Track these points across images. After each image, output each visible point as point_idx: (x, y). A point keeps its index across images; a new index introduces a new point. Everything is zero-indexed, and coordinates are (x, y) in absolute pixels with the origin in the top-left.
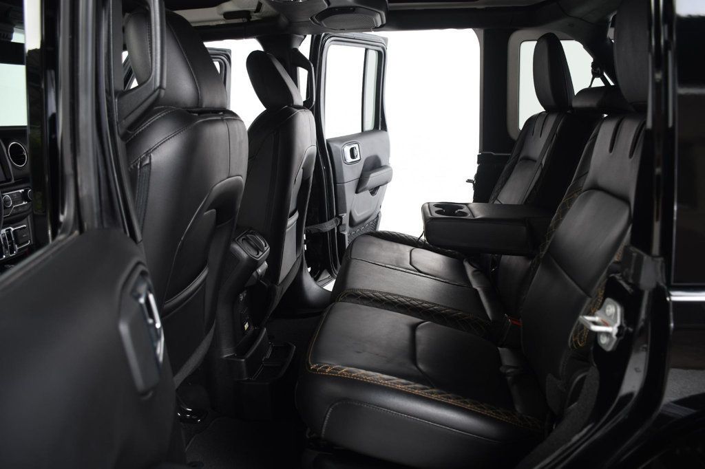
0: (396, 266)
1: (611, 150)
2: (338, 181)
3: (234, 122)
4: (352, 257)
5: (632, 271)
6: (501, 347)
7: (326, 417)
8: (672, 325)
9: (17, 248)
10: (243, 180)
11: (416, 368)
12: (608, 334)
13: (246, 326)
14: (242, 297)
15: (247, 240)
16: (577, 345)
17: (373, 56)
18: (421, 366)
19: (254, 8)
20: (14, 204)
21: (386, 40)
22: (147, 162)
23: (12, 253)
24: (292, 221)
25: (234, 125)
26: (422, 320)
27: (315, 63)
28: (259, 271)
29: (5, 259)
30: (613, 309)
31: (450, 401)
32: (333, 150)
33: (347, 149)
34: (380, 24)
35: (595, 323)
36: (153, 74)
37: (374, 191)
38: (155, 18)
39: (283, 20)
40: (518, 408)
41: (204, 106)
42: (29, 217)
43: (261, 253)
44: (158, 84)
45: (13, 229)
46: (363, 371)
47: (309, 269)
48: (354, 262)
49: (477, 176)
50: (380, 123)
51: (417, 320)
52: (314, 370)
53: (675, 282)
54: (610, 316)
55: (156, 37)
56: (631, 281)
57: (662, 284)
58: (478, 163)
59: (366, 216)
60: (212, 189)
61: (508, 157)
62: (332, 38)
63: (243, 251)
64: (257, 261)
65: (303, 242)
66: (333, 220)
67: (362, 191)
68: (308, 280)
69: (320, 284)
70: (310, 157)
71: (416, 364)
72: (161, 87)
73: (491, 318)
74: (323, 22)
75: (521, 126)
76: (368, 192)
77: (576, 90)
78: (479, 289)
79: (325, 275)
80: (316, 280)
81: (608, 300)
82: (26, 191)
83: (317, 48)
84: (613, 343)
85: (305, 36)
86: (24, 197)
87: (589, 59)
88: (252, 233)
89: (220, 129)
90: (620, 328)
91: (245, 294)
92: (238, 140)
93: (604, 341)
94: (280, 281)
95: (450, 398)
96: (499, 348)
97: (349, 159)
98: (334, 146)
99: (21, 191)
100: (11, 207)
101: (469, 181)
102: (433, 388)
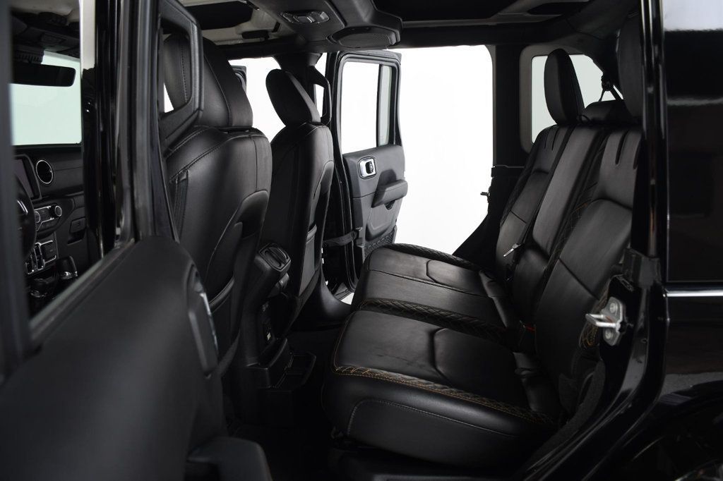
0: (414, 276)
1: (617, 162)
2: (355, 195)
3: (260, 139)
4: (371, 268)
5: (632, 272)
6: (516, 352)
7: (351, 415)
8: (668, 319)
9: (44, 262)
10: (267, 193)
11: (434, 370)
12: (612, 329)
13: (269, 336)
14: (264, 308)
15: (269, 252)
16: (587, 345)
17: (387, 71)
18: (440, 369)
19: (272, 28)
20: (42, 220)
21: (399, 55)
22: (185, 177)
23: (40, 267)
24: (311, 234)
25: (260, 142)
26: (439, 327)
27: (332, 79)
28: (282, 282)
29: (34, 273)
30: (616, 307)
31: (468, 399)
32: (349, 165)
33: (363, 164)
34: (394, 42)
35: (600, 320)
36: (193, 97)
37: (389, 205)
38: (194, 46)
39: (301, 39)
40: (533, 407)
41: (233, 125)
42: (55, 233)
43: (283, 265)
44: (197, 106)
45: (40, 244)
46: (385, 372)
47: (327, 283)
48: (372, 273)
49: (491, 189)
50: (395, 138)
51: (435, 327)
52: (339, 371)
53: (669, 280)
54: (614, 313)
55: (195, 63)
56: (631, 280)
57: (658, 282)
58: (492, 176)
59: (382, 229)
60: (241, 203)
61: (522, 170)
62: (348, 55)
63: (266, 263)
64: (280, 273)
65: (321, 256)
66: (350, 235)
67: (378, 205)
68: (326, 293)
69: (338, 297)
70: (328, 171)
71: (435, 366)
72: (199, 109)
73: (506, 325)
74: (339, 41)
75: (534, 140)
76: (383, 207)
77: (586, 104)
78: (494, 298)
79: (342, 289)
80: (333, 293)
81: (612, 298)
82: (53, 207)
83: (333, 66)
84: (617, 338)
85: (321, 54)
86: (52, 212)
87: (599, 73)
88: (274, 246)
89: (248, 146)
90: (622, 323)
91: (267, 306)
92: (264, 157)
93: (608, 336)
94: (300, 293)
95: (468, 396)
96: (514, 353)
97: (365, 174)
98: (350, 161)
99: (48, 207)
100: (40, 223)
101: (483, 194)
102: (451, 387)
